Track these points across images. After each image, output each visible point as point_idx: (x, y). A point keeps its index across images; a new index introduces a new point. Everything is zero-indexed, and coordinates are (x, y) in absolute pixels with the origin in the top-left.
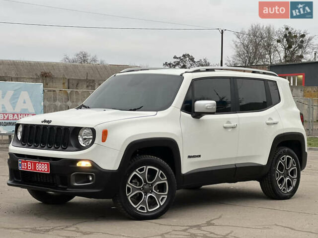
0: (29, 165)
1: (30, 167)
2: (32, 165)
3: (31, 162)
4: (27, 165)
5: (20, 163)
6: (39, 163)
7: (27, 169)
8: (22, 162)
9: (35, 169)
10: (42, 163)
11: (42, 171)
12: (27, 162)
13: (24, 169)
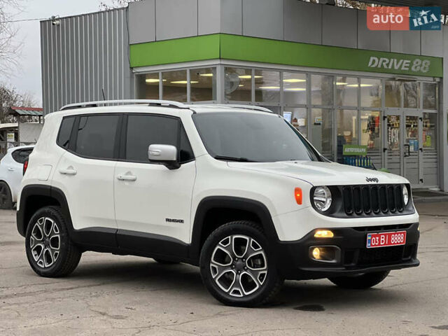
0: (382, 239)
1: (383, 241)
2: (385, 240)
3: (385, 235)
4: (379, 240)
5: (370, 238)
6: (394, 234)
7: (379, 244)
8: (372, 236)
9: (390, 243)
10: (398, 234)
11: (398, 243)
12: (379, 236)
13: (375, 245)
